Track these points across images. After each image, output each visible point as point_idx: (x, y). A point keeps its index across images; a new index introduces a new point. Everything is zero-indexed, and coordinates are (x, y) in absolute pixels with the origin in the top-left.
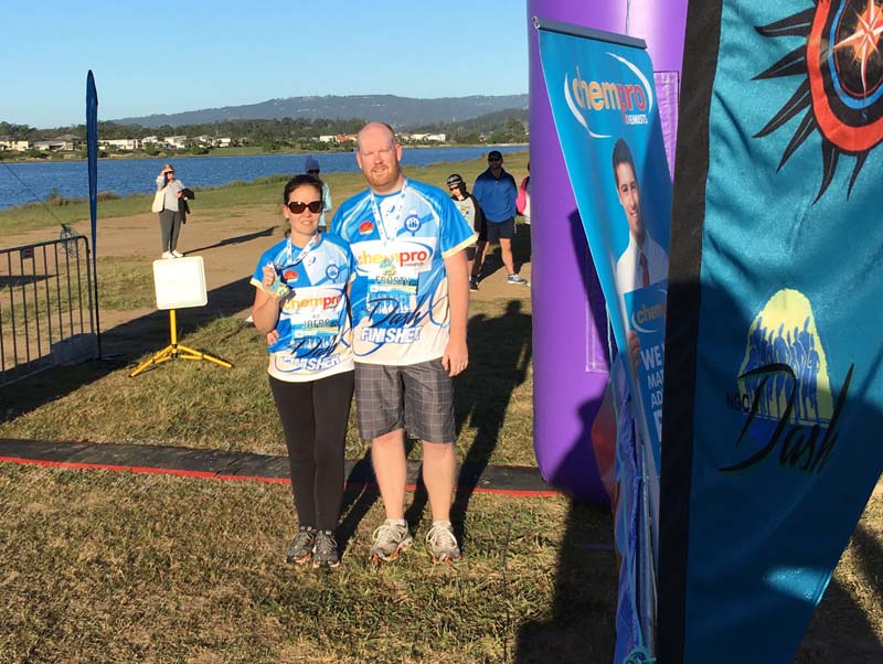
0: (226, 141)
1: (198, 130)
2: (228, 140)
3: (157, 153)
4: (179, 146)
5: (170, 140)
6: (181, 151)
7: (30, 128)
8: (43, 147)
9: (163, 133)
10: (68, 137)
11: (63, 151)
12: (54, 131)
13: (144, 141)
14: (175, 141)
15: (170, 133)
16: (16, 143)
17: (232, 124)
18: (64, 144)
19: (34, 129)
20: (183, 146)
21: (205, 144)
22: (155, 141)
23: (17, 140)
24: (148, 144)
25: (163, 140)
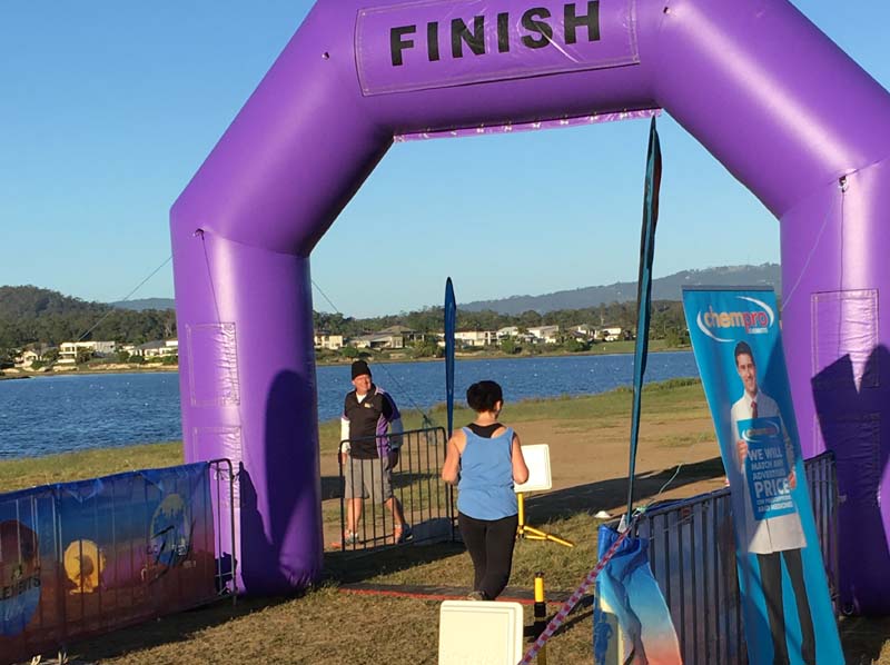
0: (615, 332)
1: (576, 317)
2: (617, 331)
3: (519, 350)
4: (549, 340)
5: (537, 332)
6: (551, 348)
7: (345, 317)
8: (363, 344)
9: (524, 322)
10: (396, 329)
11: (389, 348)
12: (377, 321)
13: (499, 333)
14: (543, 333)
15: (537, 321)
16: (327, 339)
17: (624, 308)
18: (391, 339)
19: (349, 319)
20: (554, 341)
21: (584, 337)
22: (515, 333)
23: (328, 335)
24: (506, 337)
25: (527, 333)
